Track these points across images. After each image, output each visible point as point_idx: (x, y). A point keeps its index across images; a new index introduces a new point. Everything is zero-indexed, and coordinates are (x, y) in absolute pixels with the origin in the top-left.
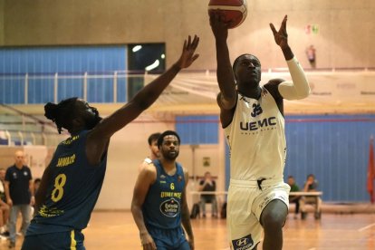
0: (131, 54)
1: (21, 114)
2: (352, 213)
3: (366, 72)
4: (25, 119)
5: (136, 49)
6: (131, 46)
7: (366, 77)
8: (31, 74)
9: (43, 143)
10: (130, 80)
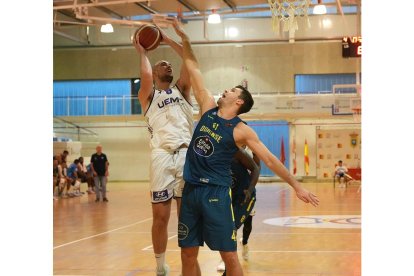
0: (133, 84)
1: (65, 121)
2: (271, 182)
3: (279, 95)
4: (67, 125)
5: (136, 81)
6: (133, 80)
7: (279, 99)
8: (71, 97)
9: (79, 140)
10: (133, 101)
